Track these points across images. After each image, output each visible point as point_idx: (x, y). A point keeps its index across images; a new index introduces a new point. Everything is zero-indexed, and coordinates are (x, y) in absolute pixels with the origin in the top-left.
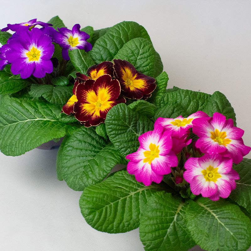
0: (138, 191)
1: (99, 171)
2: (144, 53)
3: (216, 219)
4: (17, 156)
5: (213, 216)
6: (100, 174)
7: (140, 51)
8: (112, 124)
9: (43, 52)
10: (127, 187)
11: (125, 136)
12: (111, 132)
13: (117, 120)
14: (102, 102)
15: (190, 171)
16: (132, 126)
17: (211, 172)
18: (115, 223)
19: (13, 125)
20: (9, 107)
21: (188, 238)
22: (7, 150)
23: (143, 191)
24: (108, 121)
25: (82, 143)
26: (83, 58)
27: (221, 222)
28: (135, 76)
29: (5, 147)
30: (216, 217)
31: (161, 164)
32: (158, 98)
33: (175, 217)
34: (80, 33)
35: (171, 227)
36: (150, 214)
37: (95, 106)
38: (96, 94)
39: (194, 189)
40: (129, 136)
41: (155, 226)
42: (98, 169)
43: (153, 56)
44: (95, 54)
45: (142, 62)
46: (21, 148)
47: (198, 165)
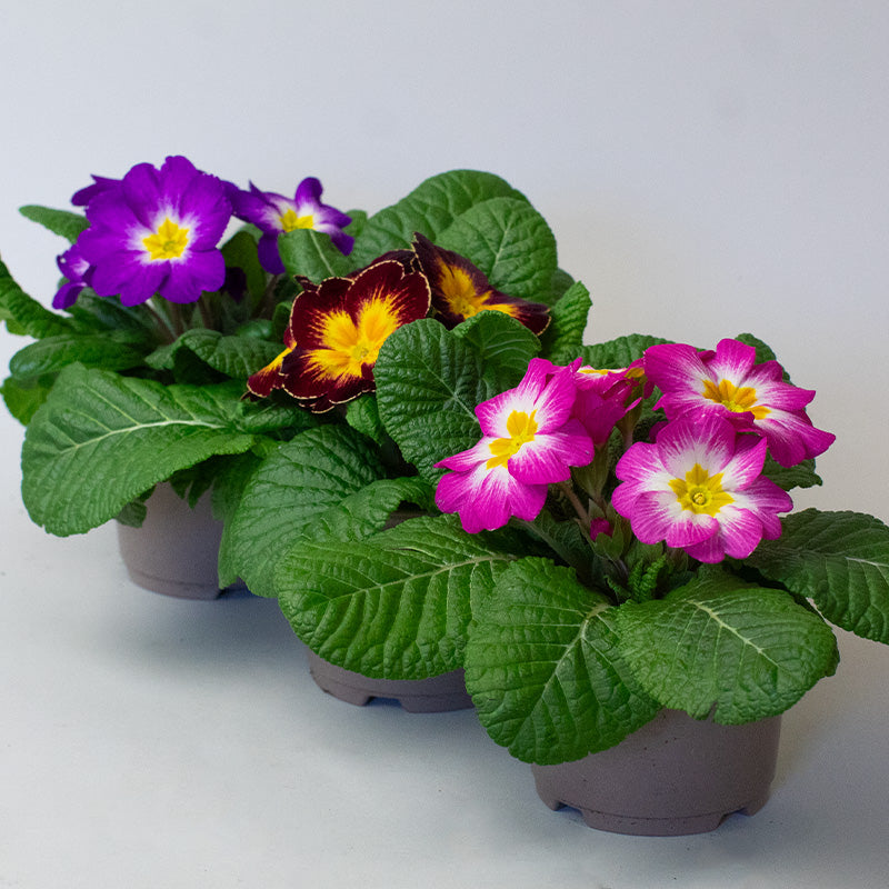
0: (468, 562)
1: (349, 524)
2: (516, 240)
3: (713, 620)
4: (95, 527)
5: (702, 612)
6: (351, 534)
7: (506, 232)
8: (395, 379)
9: (197, 229)
10: (432, 549)
11: (438, 420)
12: (390, 405)
13: (410, 365)
14: (373, 343)
15: (633, 482)
16: (458, 390)
17: (701, 486)
18: (388, 645)
19: (87, 446)
20: (80, 391)
21: (625, 695)
22: (65, 516)
23: (483, 563)
24: (383, 370)
25: (305, 471)
26: (322, 257)
27: (726, 626)
28: (486, 297)
29: (60, 508)
30: (714, 615)
31: (538, 455)
32: (556, 359)
33: (584, 627)
34: (322, 206)
35: (568, 654)
36: (501, 617)
37: (349, 357)
38: (355, 321)
39: (641, 525)
40: (448, 419)
41: (516, 648)
42: (346, 521)
43: (547, 249)
44: (365, 255)
45: (512, 268)
46: (109, 499)
47: (658, 464)
